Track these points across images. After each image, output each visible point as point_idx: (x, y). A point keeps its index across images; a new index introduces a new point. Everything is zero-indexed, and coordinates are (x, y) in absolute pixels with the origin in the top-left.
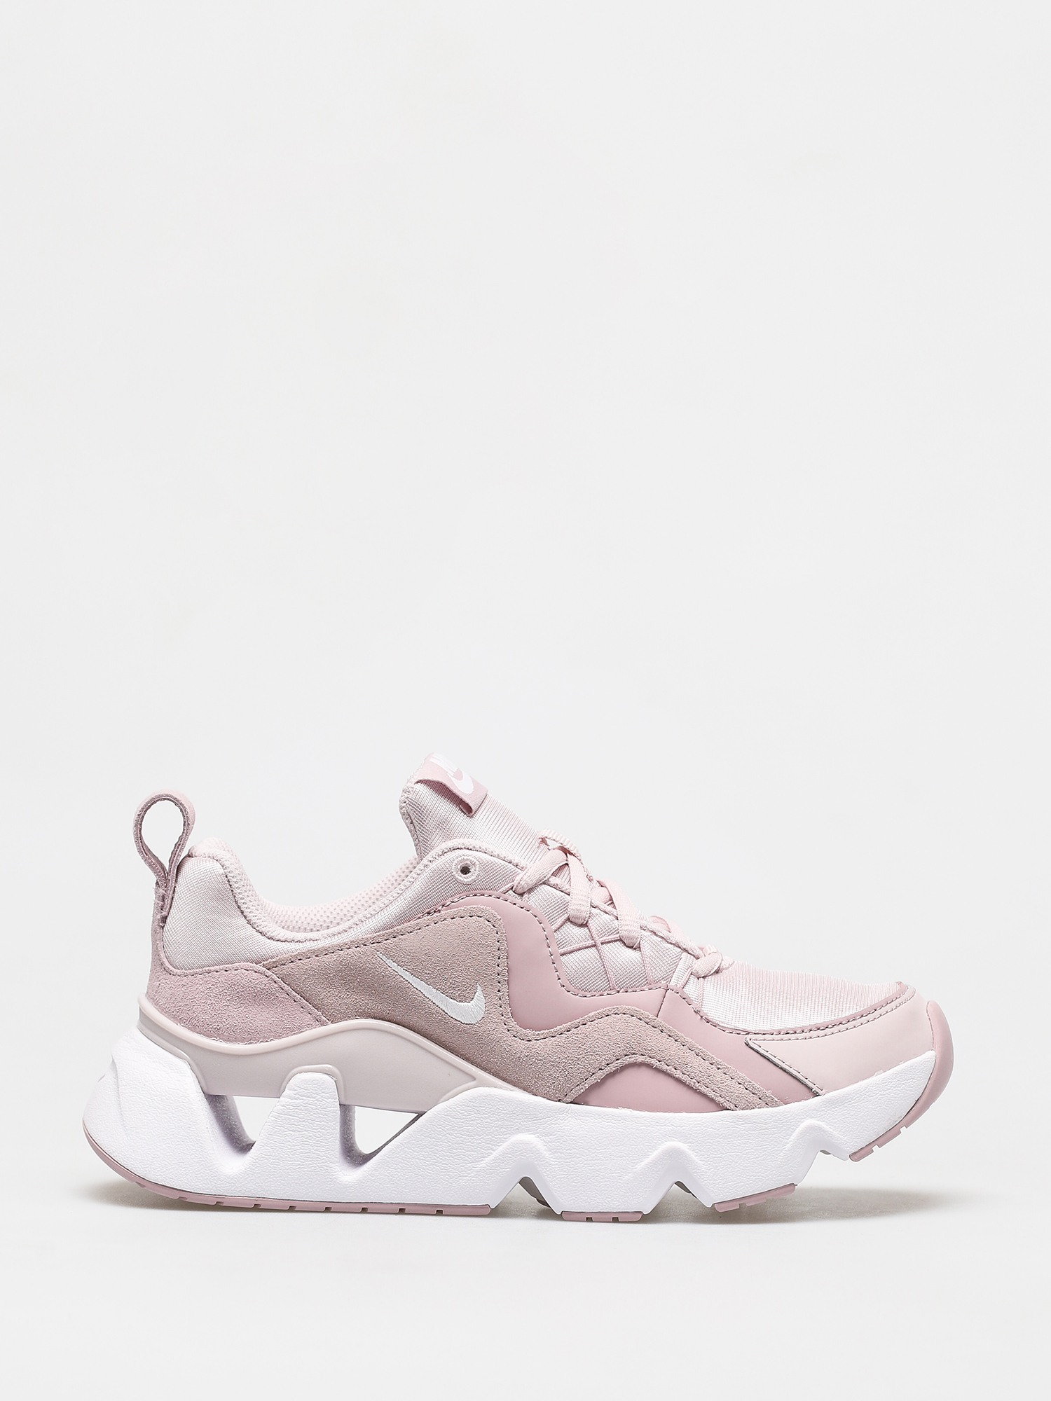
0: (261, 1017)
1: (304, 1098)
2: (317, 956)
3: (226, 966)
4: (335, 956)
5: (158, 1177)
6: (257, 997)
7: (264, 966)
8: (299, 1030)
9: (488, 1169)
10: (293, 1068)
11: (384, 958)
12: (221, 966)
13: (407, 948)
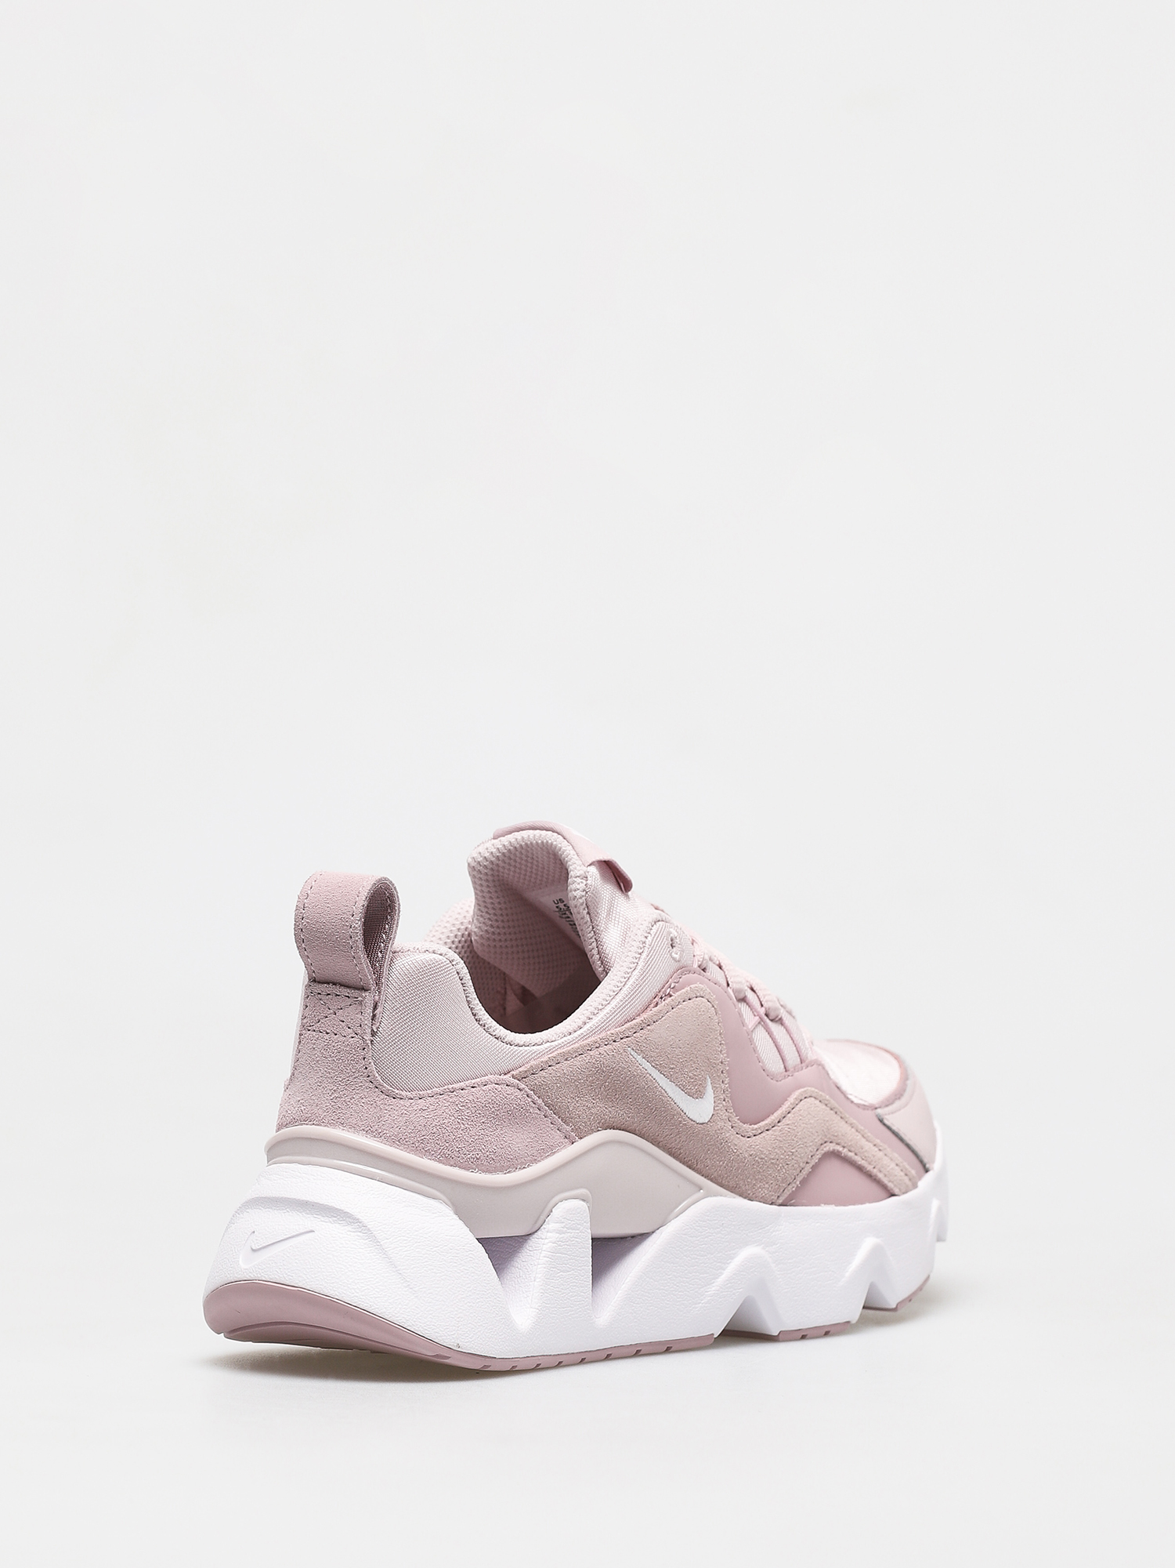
0: (516, 1139)
1: (570, 1231)
2: (566, 1060)
3: (473, 1081)
4: (586, 1058)
5: (466, 1344)
6: (512, 1115)
7: (513, 1076)
8: (551, 1150)
9: (722, 1292)
10: (553, 1197)
11: (635, 1055)
12: (467, 1082)
13: (656, 1041)
